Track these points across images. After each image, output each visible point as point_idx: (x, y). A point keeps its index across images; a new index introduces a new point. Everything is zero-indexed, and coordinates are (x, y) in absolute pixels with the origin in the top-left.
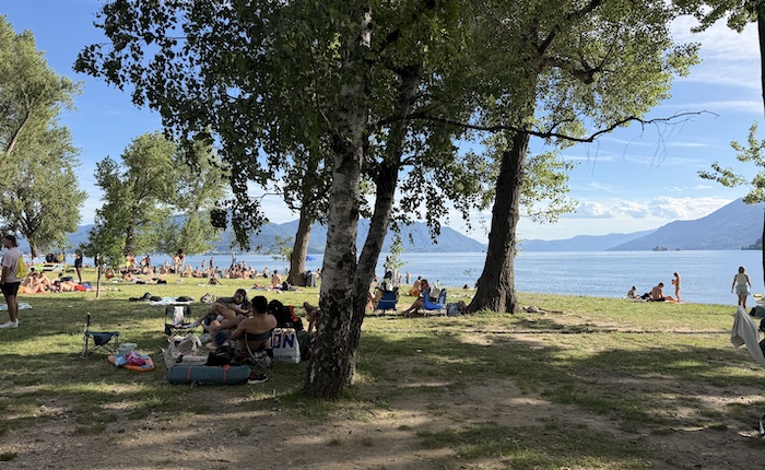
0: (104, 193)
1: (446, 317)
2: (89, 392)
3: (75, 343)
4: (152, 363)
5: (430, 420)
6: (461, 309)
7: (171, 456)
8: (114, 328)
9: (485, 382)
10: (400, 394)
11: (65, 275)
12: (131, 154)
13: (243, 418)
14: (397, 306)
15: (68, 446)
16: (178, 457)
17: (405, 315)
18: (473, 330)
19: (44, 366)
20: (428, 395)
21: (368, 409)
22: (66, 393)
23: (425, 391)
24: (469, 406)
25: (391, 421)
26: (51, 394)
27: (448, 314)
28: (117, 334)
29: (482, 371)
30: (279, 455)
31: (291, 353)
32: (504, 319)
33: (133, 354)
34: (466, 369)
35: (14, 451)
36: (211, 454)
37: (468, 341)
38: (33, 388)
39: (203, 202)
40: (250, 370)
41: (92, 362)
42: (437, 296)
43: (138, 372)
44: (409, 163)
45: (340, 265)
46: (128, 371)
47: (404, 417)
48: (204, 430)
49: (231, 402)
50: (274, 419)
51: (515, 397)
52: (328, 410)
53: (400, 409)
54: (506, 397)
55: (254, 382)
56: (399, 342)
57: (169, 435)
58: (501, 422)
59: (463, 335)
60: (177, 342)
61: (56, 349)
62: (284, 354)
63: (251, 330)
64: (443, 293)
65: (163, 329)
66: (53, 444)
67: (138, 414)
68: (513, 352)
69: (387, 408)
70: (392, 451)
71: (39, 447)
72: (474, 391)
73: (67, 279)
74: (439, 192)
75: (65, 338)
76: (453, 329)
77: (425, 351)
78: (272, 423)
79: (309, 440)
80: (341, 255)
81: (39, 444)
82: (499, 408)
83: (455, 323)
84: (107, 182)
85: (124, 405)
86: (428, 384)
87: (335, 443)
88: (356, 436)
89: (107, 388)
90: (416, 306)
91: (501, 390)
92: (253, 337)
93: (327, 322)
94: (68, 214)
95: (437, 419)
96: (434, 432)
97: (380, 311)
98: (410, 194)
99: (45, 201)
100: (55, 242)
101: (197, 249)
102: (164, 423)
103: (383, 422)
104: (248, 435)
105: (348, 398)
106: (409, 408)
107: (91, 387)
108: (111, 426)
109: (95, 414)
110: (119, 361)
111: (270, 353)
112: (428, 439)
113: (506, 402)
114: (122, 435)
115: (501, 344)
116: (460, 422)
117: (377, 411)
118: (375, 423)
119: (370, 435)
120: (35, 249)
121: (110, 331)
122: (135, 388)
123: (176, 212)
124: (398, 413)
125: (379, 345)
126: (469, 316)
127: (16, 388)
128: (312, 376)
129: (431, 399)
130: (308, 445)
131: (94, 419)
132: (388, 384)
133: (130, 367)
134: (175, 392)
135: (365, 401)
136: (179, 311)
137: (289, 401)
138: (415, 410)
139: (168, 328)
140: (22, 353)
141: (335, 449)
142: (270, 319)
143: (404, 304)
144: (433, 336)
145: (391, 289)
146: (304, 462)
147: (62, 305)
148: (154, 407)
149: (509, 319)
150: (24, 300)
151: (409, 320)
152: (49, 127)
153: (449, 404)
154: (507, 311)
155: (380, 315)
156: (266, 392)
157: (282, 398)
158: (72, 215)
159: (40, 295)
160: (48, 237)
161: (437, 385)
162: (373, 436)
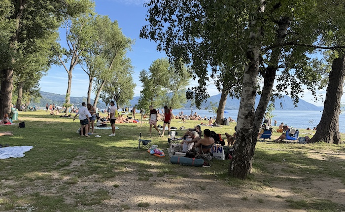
0: (143, 84)
1: (298, 144)
2: (142, 164)
3: (135, 143)
4: (164, 154)
5: (293, 195)
6: (307, 140)
7: (174, 194)
8: (148, 139)
9: (322, 179)
10: (276, 180)
11: (129, 116)
12: (153, 68)
13: (202, 182)
14: (271, 137)
15: (136, 184)
16: (177, 195)
17: (275, 142)
18: (314, 151)
19: (125, 152)
20: (290, 182)
21: (260, 186)
22: (134, 163)
23: (289, 180)
24: (314, 190)
25: (272, 193)
26: (129, 163)
27: (300, 143)
28: (150, 141)
29: (320, 173)
30: (219, 200)
31: (221, 156)
32: (332, 147)
33: (157, 150)
34: (311, 171)
35: (118, 184)
36: (190, 196)
37: (311, 157)
38: (122, 160)
39: (179, 87)
40: (203, 161)
41: (142, 151)
42: (293, 133)
43: (159, 157)
44: (283, 67)
45: (246, 117)
46: (155, 156)
47: (278, 192)
48: (187, 185)
49: (196, 174)
50: (216, 184)
51: (341, 188)
52: (240, 183)
53: (276, 187)
54: (336, 188)
55: (205, 166)
56: (273, 155)
57: (173, 185)
58: (334, 200)
59: (308, 154)
60: (173, 146)
61: (129, 146)
62: (218, 156)
63: (203, 144)
64: (297, 132)
65: (167, 140)
66: (131, 183)
67: (160, 175)
68: (338, 165)
69: (269, 186)
70: (273, 207)
71: (127, 184)
72: (316, 183)
73: (130, 118)
74: (298, 81)
75: (131, 141)
76: (303, 151)
77: (287, 160)
78: (215, 186)
79: (232, 196)
80: (247, 112)
81: (126, 182)
82: (331, 194)
83: (304, 147)
84: (144, 80)
85: (154, 170)
86: (290, 177)
87: (245, 199)
88: (255, 197)
89: (148, 163)
90: (282, 138)
91: (332, 184)
92: (204, 147)
93: (239, 143)
94: (130, 92)
95: (296, 194)
96: (295, 201)
97: (262, 139)
98: (282, 82)
99: (122, 87)
100: (125, 103)
101: (177, 107)
102: (171, 180)
103: (268, 193)
104: (205, 190)
105: (250, 179)
106: (281, 188)
107: (142, 162)
108: (151, 178)
109: (145, 173)
110: (152, 152)
111: (212, 155)
112: (292, 204)
113: (335, 190)
114: (155, 183)
115: (331, 160)
116: (309, 197)
117: (265, 187)
118: (264, 193)
119: (261, 198)
120: (119, 106)
121: (148, 140)
122: (158, 164)
123: (169, 92)
124: (275, 190)
125: (263, 155)
126: (311, 144)
127: (117, 160)
128: (232, 167)
129: (292, 185)
130: (232, 198)
131: (144, 175)
132: (269, 174)
133: (156, 155)
134: (173, 167)
135: (258, 181)
136: (173, 133)
137: (222, 177)
138: (284, 189)
139: (169, 140)
140: (118, 146)
141: (245, 202)
142: (212, 139)
143: (275, 136)
144: (291, 153)
145: (268, 129)
146: (231, 206)
147: (129, 128)
148: (166, 172)
149: (335, 147)
150: (117, 125)
151: (278, 144)
152: (123, 59)
153: (303, 188)
154: (334, 143)
155: (262, 141)
156: (211, 171)
157: (218, 175)
158: (131, 92)
159: (121, 124)
160: (123, 101)
161: (296, 178)
162: (263, 198)
